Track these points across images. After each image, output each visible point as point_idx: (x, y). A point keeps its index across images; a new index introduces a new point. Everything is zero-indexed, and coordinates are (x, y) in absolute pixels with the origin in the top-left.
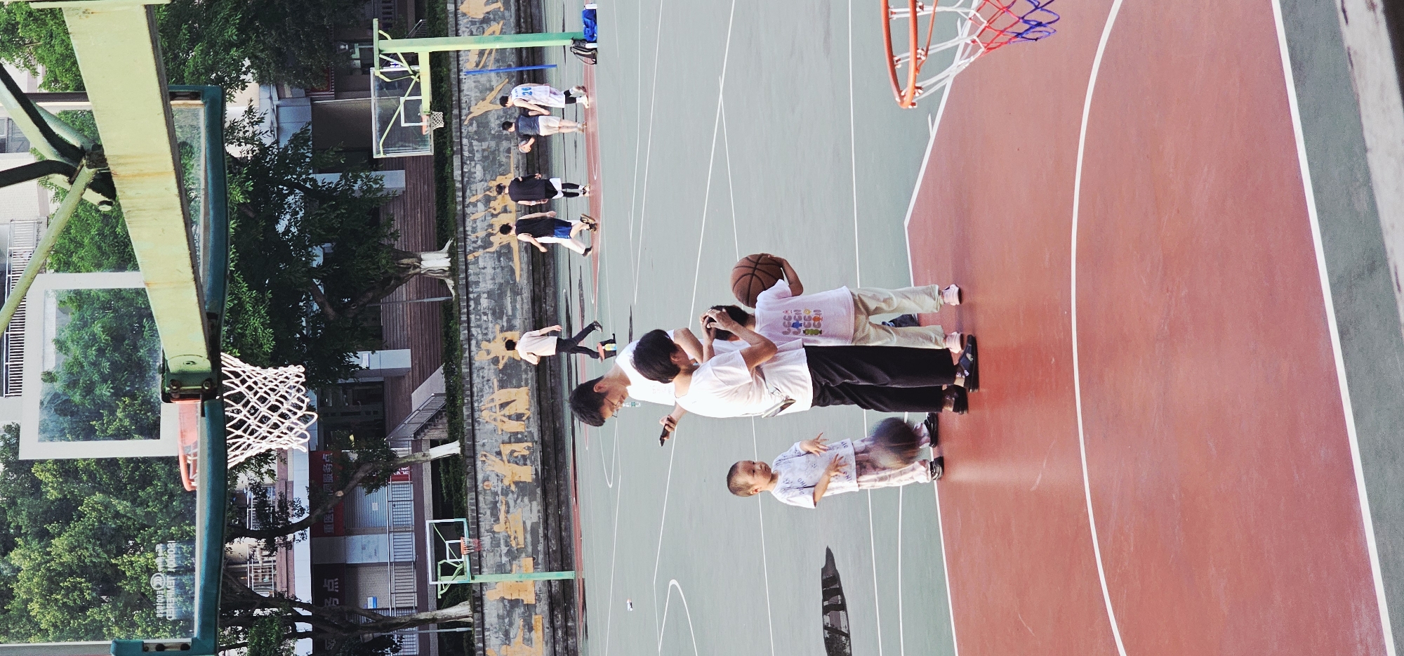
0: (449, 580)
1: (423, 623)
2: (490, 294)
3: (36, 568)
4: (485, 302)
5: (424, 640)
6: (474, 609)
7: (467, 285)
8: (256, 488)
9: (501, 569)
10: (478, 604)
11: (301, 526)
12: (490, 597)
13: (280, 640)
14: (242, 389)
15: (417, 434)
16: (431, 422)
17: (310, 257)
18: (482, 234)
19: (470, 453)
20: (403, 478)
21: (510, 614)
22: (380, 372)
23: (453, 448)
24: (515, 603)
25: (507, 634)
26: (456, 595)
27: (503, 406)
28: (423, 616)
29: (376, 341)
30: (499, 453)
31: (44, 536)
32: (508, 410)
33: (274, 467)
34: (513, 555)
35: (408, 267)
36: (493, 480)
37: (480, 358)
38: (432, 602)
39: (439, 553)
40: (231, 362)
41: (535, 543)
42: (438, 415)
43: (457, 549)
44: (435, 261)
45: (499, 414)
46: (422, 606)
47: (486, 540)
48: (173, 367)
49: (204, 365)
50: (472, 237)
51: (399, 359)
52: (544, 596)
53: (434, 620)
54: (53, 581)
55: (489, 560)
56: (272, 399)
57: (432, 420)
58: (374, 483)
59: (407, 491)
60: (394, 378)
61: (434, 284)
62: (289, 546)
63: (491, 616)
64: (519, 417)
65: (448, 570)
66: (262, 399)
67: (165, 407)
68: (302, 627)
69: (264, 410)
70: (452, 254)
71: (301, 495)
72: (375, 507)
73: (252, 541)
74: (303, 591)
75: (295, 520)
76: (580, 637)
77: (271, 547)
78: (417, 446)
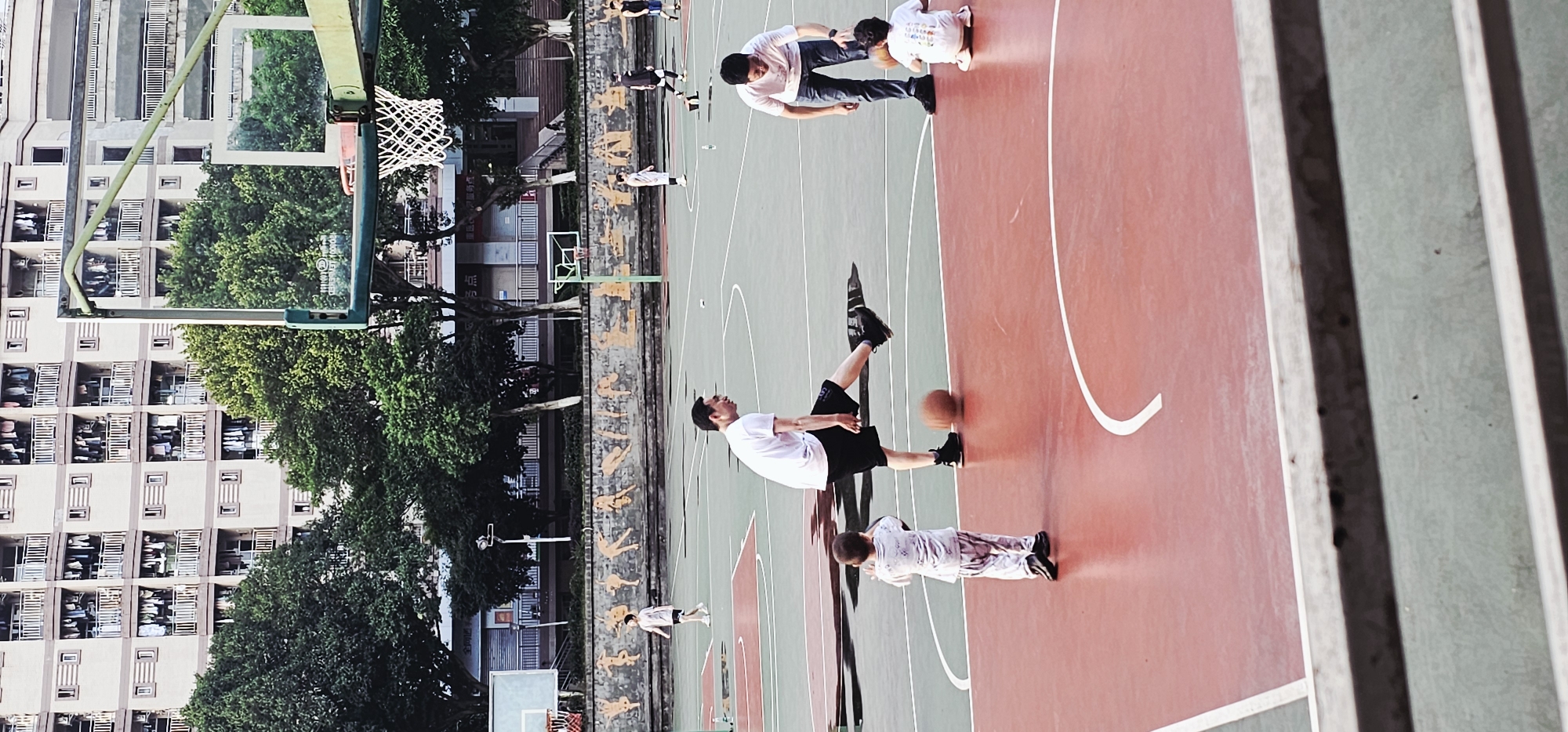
0: (563, 280)
1: (543, 313)
2: (603, 56)
4: (598, 63)
5: (543, 326)
6: (582, 303)
7: (585, 48)
8: (412, 201)
9: (604, 272)
10: (586, 299)
11: (448, 233)
12: (595, 294)
13: (429, 322)
14: (392, 116)
15: (542, 164)
16: (554, 156)
17: (459, 19)
19: (583, 181)
20: (530, 198)
21: (610, 307)
22: (514, 114)
23: (571, 177)
24: (615, 299)
25: (607, 323)
26: (568, 291)
27: (610, 145)
28: (542, 307)
29: (511, 89)
30: (606, 182)
31: (242, 232)
32: (616, 149)
33: (427, 185)
34: (615, 262)
35: (538, 31)
36: (601, 204)
37: (594, 107)
38: (550, 297)
39: (557, 258)
40: (383, 94)
41: (632, 253)
42: (559, 150)
43: (570, 255)
44: (560, 28)
45: (607, 152)
46: (543, 299)
47: (594, 249)
48: (336, 95)
49: (361, 95)
50: (589, 10)
51: (529, 105)
52: (638, 294)
53: (551, 310)
54: (248, 268)
55: (595, 265)
56: (416, 125)
57: (554, 153)
58: (506, 202)
59: (533, 209)
60: (524, 120)
61: (557, 46)
62: (438, 248)
63: (595, 310)
64: (623, 154)
65: (563, 272)
66: (408, 125)
67: (329, 127)
68: (446, 312)
69: (409, 133)
70: (573, 22)
71: (448, 209)
72: (507, 221)
73: (409, 243)
74: (449, 284)
75: (443, 228)
76: (664, 328)
77: (423, 249)
78: (542, 173)
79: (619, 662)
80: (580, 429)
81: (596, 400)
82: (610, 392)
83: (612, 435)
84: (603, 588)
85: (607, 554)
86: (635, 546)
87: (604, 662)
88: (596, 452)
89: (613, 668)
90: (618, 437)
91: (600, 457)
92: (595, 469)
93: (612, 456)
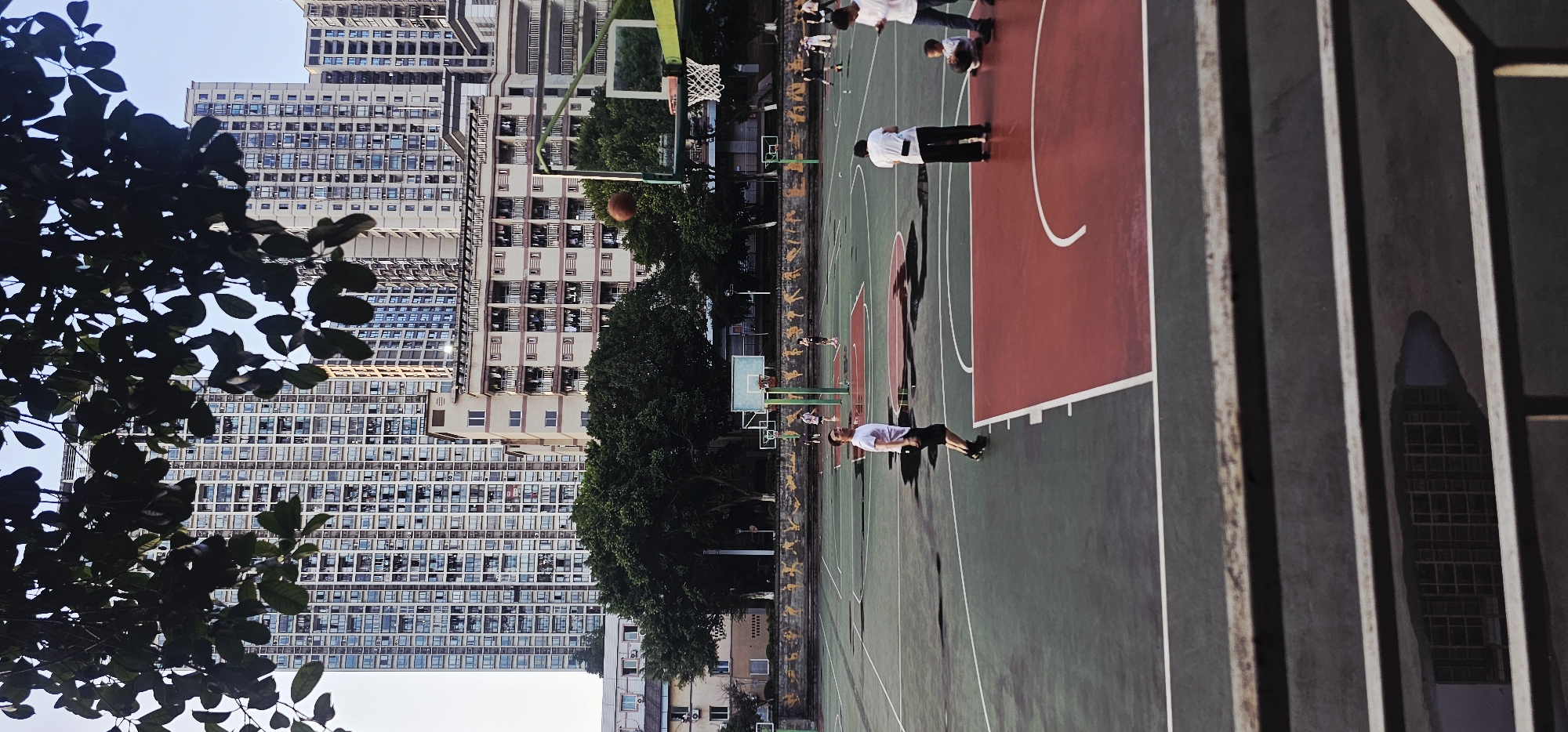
0: (770, 161)
1: (758, 178)
2: (792, 42)
3: (607, 146)
4: (790, 46)
5: (758, 185)
6: (778, 173)
7: (783, 38)
8: (694, 119)
9: (790, 158)
10: (780, 172)
11: (712, 136)
12: (786, 168)
13: (703, 181)
14: (694, 73)
15: (760, 100)
16: (765, 96)
17: (720, 22)
18: (790, 16)
19: (780, 109)
20: (753, 118)
21: (792, 176)
22: (746, 73)
23: (774, 107)
24: (795, 172)
25: (791, 184)
26: (772, 167)
27: (795, 90)
28: (758, 175)
29: (745, 61)
30: (792, 110)
31: (611, 134)
32: (797, 92)
33: (702, 111)
34: (796, 152)
35: (759, 29)
36: (789, 121)
37: (787, 69)
38: (762, 170)
39: (766, 150)
40: (690, 62)
41: (804, 148)
42: (769, 92)
43: (773, 148)
44: (771, 27)
45: (793, 94)
46: (758, 171)
47: (785, 145)
48: (667, 62)
49: (680, 61)
50: (786, 17)
51: (754, 68)
52: (807, 170)
53: (763, 177)
54: (614, 152)
55: (785, 153)
56: (706, 79)
57: (766, 95)
58: (742, 120)
59: (755, 124)
60: (752, 76)
61: (770, 34)
62: (707, 144)
63: (785, 176)
64: (801, 95)
65: (769, 157)
66: (702, 78)
67: (663, 78)
68: (711, 176)
69: (703, 83)
70: (777, 24)
71: (712, 123)
72: (742, 130)
73: (693, 141)
74: (712, 162)
75: (710, 133)
76: (820, 187)
77: (700, 144)
78: (759, 105)
79: (793, 353)
80: (776, 238)
81: (785, 224)
82: (791, 220)
83: (791, 242)
84: (786, 318)
85: (788, 301)
86: (802, 298)
87: (786, 353)
88: (784, 249)
89: (790, 356)
90: (795, 243)
91: (786, 253)
92: (783, 259)
93: (792, 252)
